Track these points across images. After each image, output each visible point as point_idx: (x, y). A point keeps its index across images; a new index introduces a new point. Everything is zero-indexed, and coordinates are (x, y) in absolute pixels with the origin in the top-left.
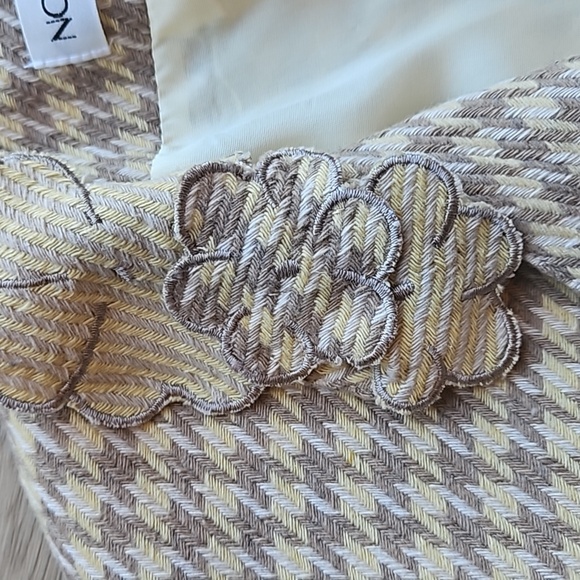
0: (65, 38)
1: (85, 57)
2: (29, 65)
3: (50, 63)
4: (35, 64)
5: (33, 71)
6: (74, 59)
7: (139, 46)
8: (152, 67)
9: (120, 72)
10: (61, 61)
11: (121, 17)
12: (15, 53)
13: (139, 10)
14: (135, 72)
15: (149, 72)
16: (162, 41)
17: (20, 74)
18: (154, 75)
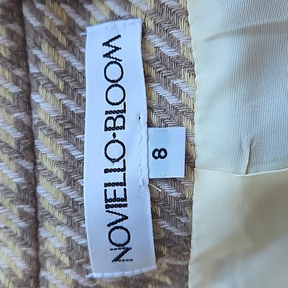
0: (123, 261)
1: (137, 272)
2: (90, 275)
3: (107, 275)
4: (95, 275)
5: (93, 280)
6: (128, 273)
7: (180, 263)
8: (187, 277)
9: (161, 279)
10: (117, 274)
11: (170, 245)
12: (80, 265)
13: (185, 240)
14: (172, 279)
15: (183, 280)
16: (198, 260)
17: (81, 281)
18: (187, 281)
